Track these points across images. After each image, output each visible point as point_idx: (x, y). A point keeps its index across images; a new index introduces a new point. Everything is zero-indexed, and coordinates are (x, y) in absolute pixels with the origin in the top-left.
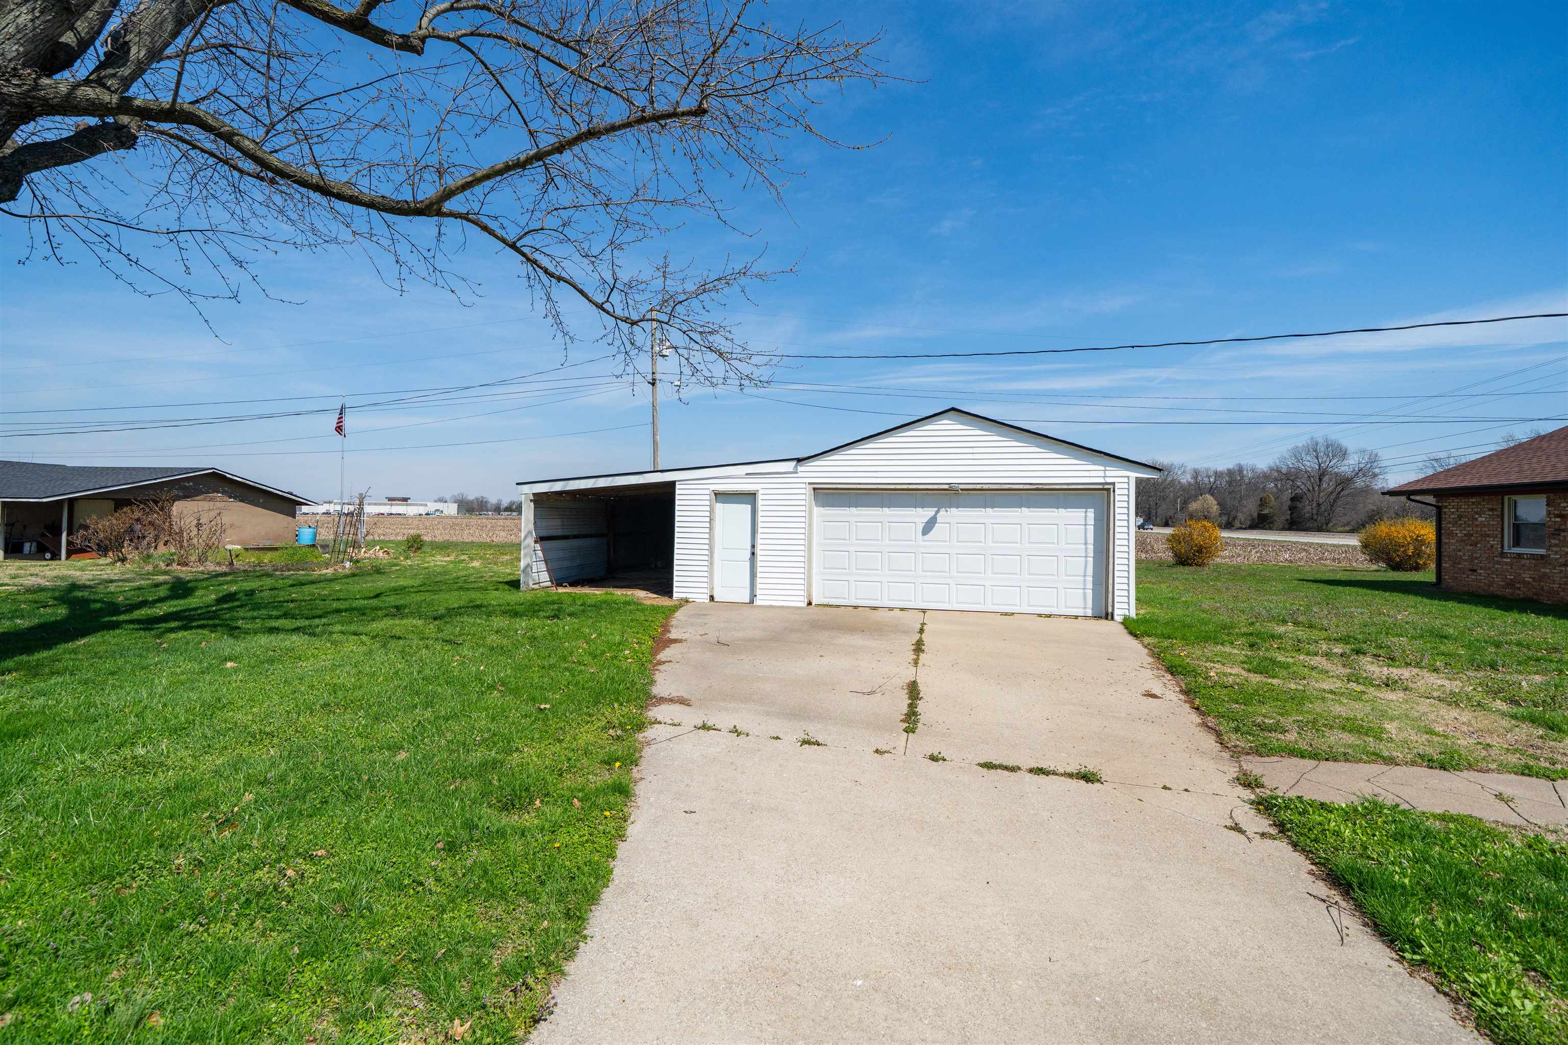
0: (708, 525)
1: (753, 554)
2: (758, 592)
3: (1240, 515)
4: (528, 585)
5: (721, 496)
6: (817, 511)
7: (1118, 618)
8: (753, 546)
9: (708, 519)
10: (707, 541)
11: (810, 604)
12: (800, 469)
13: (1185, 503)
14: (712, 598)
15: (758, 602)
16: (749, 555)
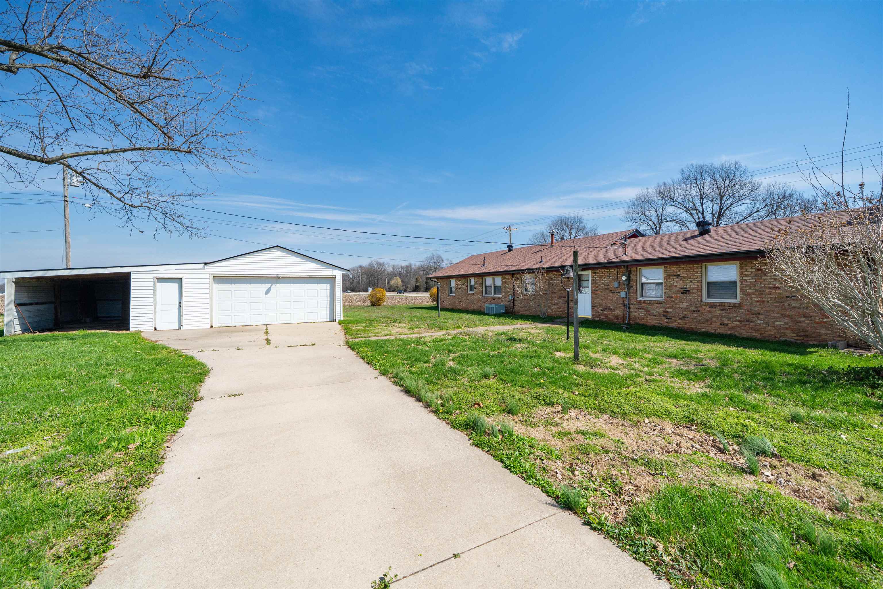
0: (153, 293)
1: (180, 306)
2: (183, 324)
3: (409, 286)
4: (11, 332)
5: (159, 280)
6: (215, 286)
7: (337, 321)
8: (180, 303)
9: (153, 291)
10: (152, 301)
11: (212, 327)
12: (206, 267)
13: (390, 280)
14: (155, 329)
15: (183, 328)
16: (177, 306)
